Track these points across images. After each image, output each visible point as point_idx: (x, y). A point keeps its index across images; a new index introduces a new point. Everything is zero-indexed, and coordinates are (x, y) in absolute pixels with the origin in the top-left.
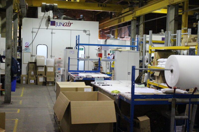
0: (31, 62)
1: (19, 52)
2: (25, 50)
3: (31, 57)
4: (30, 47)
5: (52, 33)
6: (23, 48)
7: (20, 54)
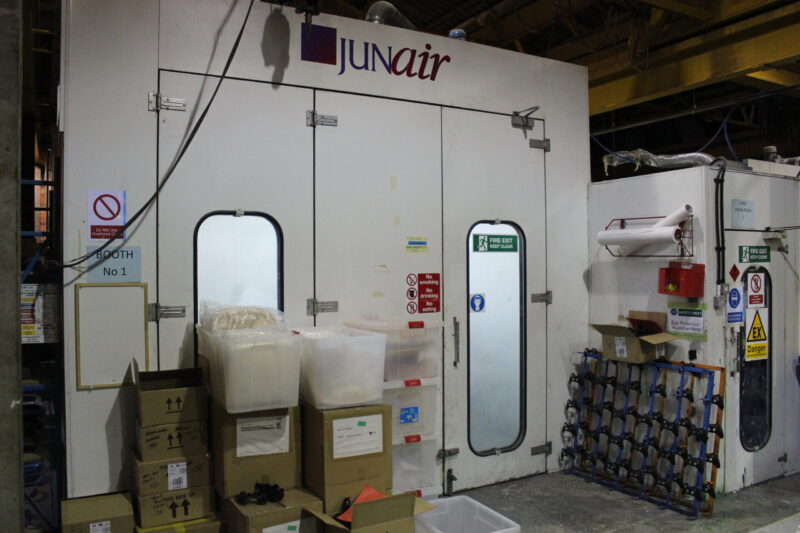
0: (153, 368)
1: (34, 288)
2: (94, 259)
3: (152, 325)
4: (140, 238)
5: (314, 120)
6: (76, 242)
7: (40, 300)
